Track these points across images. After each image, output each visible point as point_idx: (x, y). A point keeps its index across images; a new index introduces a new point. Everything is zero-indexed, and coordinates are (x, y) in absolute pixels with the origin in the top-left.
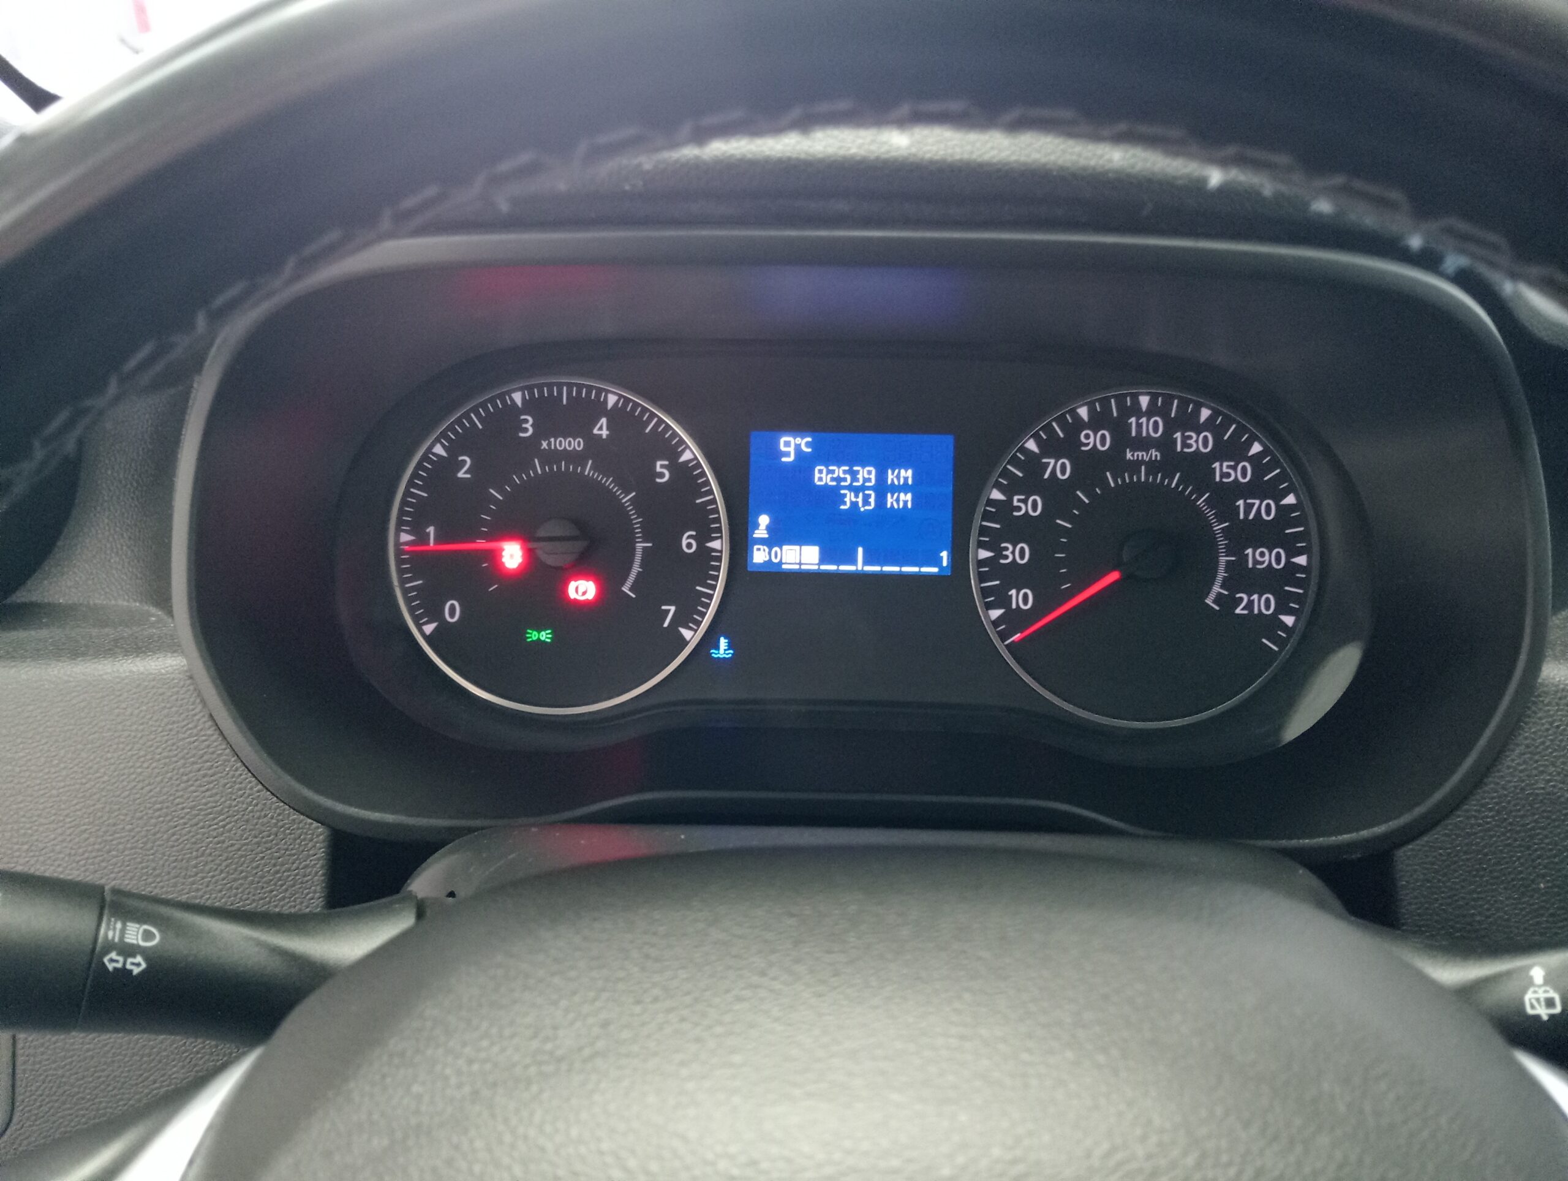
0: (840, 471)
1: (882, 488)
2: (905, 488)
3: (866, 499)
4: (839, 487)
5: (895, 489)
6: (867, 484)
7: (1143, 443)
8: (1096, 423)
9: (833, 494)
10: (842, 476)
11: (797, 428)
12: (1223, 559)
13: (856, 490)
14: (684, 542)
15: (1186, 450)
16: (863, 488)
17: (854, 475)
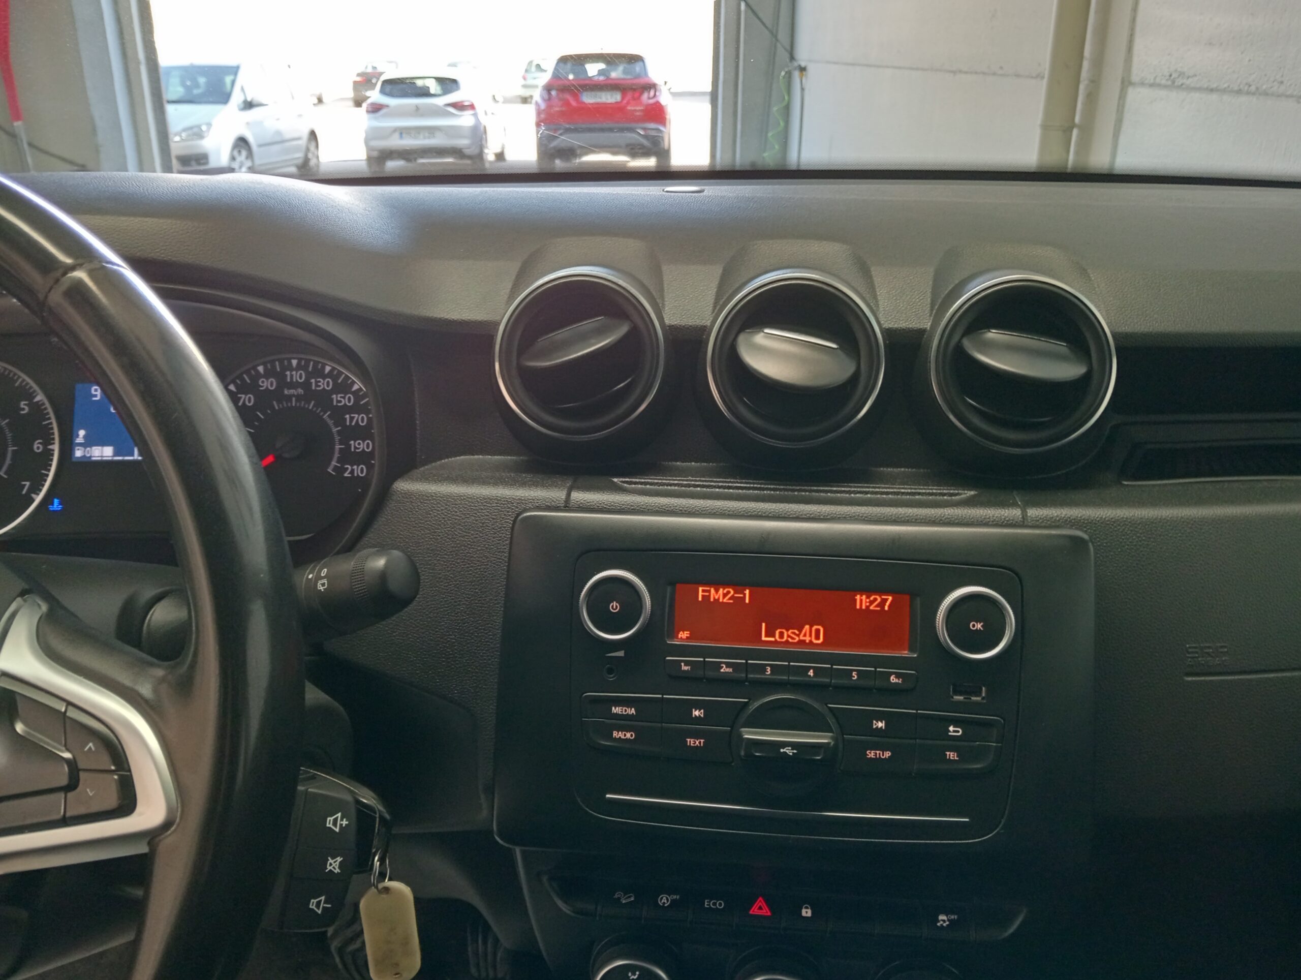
7: (293, 385)
8: (267, 375)
12: (337, 447)
14: (35, 446)
15: (318, 389)
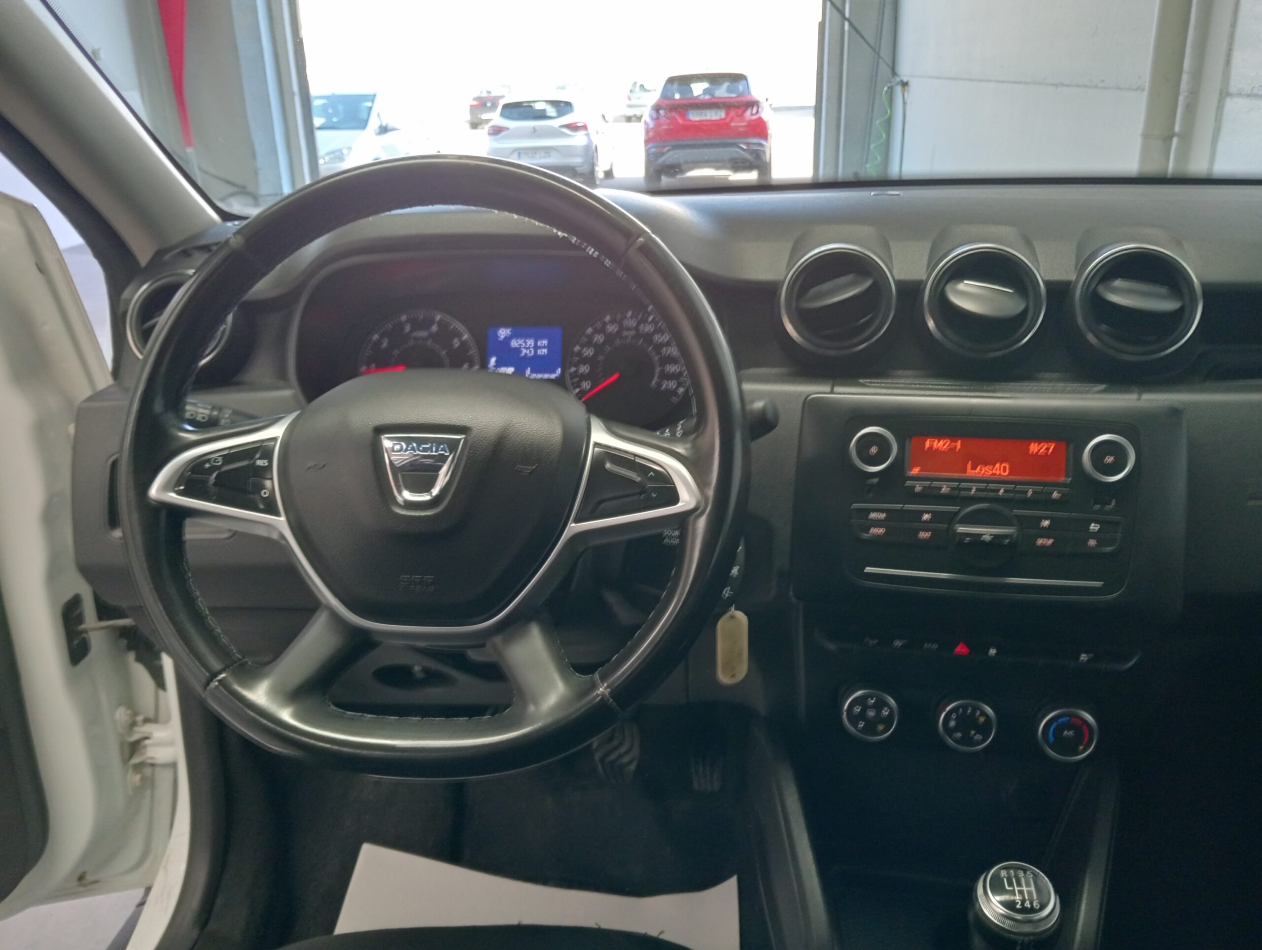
0: (521, 342)
1: (536, 347)
2: (544, 347)
3: (530, 351)
4: (520, 348)
5: (541, 348)
6: (531, 346)
7: (628, 329)
8: (613, 321)
9: (518, 350)
10: (521, 343)
11: (506, 326)
12: (658, 369)
13: (527, 348)
15: (645, 331)
16: (528, 348)
17: (526, 343)
